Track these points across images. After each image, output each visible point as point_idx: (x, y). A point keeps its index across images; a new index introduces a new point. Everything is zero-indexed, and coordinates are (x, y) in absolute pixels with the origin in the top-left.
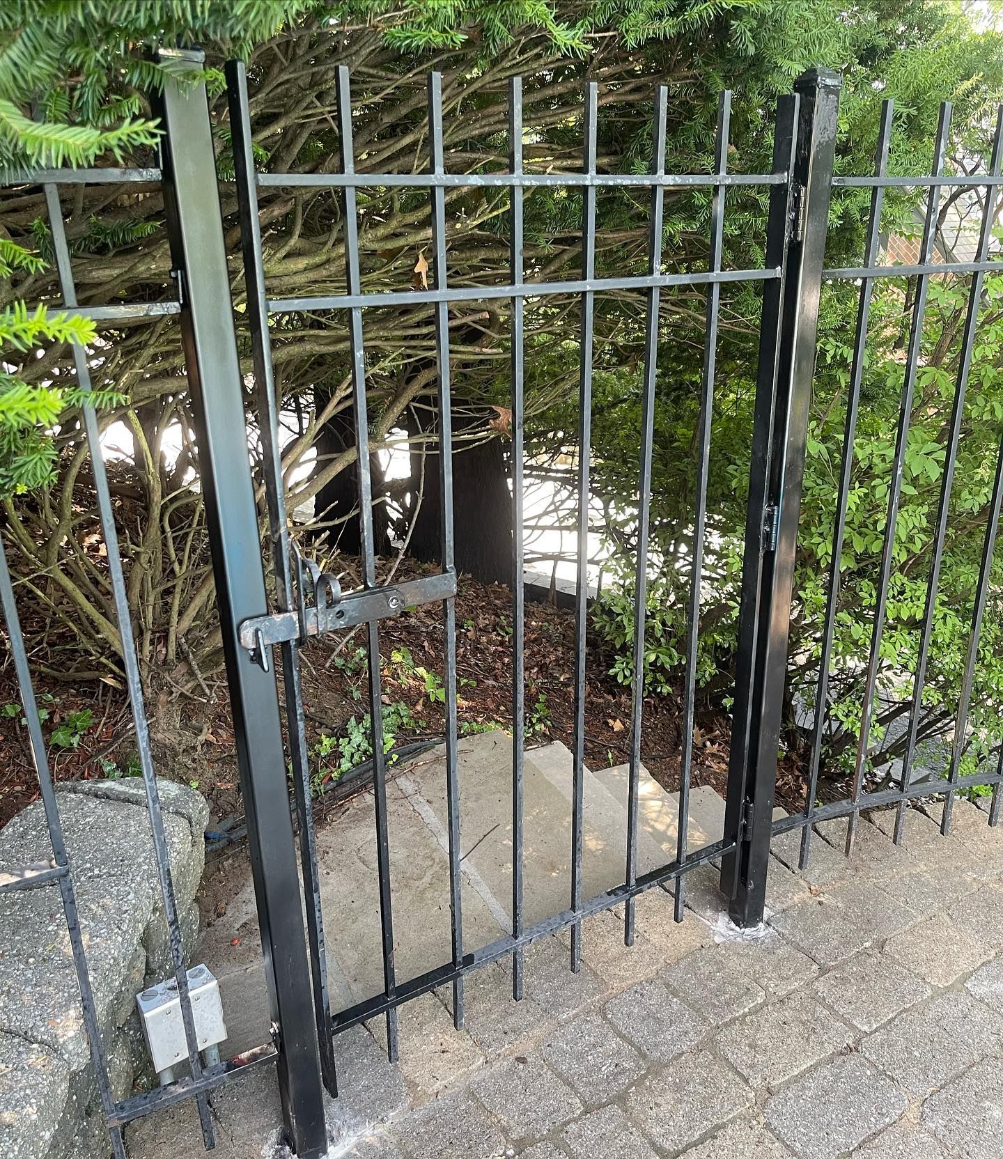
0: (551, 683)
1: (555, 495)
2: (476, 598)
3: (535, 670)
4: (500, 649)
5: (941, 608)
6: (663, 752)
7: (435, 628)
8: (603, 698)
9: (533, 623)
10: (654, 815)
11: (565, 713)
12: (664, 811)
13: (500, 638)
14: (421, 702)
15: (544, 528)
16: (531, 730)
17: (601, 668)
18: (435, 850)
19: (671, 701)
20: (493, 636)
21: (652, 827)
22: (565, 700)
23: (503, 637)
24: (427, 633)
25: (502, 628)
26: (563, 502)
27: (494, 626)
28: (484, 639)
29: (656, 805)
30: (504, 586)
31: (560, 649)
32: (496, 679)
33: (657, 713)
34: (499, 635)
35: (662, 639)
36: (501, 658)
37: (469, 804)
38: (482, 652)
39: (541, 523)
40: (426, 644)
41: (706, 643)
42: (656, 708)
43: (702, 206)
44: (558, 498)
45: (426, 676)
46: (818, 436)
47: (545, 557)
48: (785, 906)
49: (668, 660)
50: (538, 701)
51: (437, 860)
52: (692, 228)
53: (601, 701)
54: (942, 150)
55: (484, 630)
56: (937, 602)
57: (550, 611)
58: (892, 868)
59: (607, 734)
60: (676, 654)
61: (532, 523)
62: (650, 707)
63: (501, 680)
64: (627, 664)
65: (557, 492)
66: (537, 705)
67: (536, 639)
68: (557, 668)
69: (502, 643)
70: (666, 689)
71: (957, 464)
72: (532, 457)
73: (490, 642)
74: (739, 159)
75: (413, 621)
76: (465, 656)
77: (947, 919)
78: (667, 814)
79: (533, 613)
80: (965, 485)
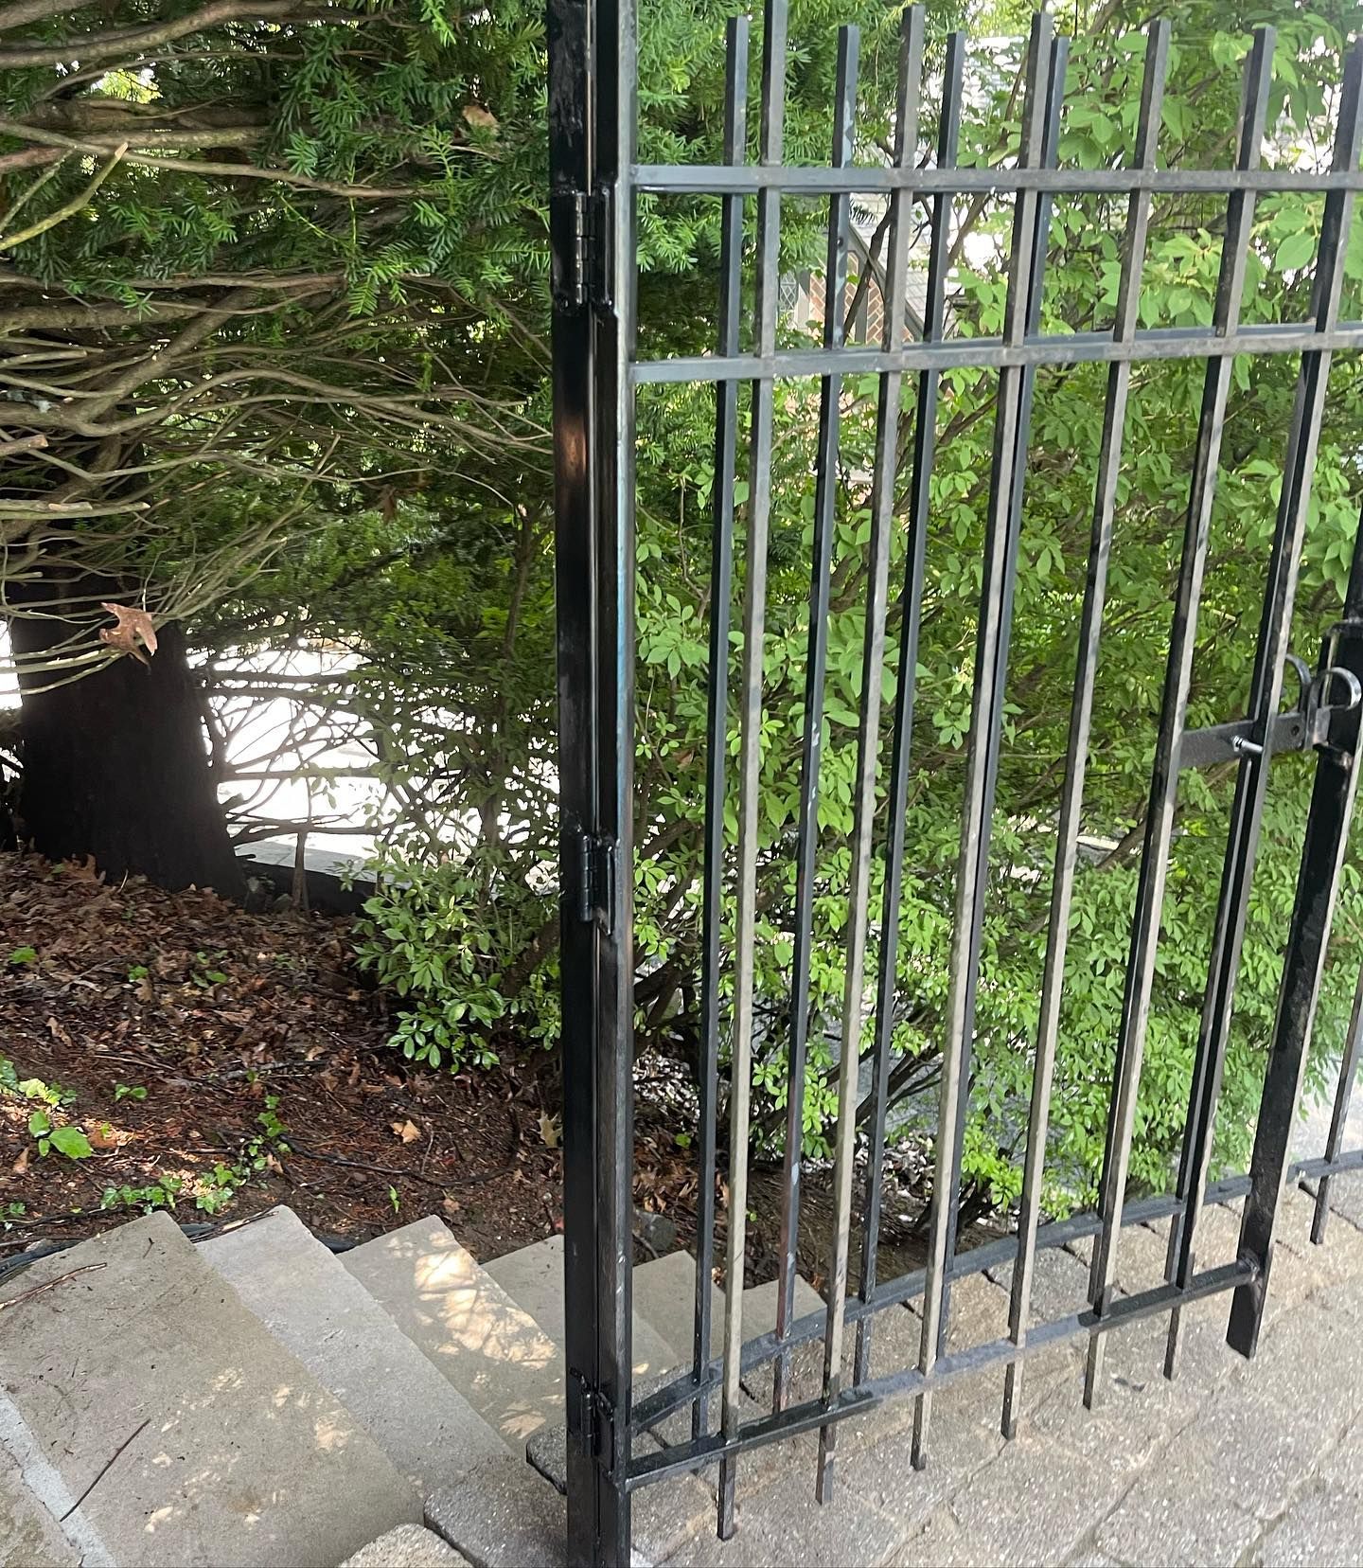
0: (290, 1068)
1: (294, 721)
2: (155, 918)
3: (262, 1046)
4: (197, 1013)
5: (915, 901)
6: (489, 1167)
7: (74, 986)
8: (384, 1082)
9: (261, 956)
10: (459, 1320)
11: (316, 1121)
12: (478, 1307)
13: (197, 993)
14: (24, 1156)
15: (281, 776)
16: (248, 1170)
17: (381, 1028)
18: (18, 1498)
19: (499, 1074)
20: (186, 990)
21: (459, 1344)
22: (317, 1097)
23: (203, 989)
24: (57, 999)
25: (202, 975)
26: (310, 731)
27: (187, 972)
28: (168, 999)
29: (464, 1298)
30: (208, 890)
31: (307, 1000)
32: (188, 1075)
33: (477, 1098)
34: (195, 986)
35: (476, 977)
36: (198, 1032)
37: (93, 1384)
38: (163, 1024)
39: (276, 768)
40: (52, 1023)
41: (547, 975)
42: (475, 1091)
43: (434, 230)
44: (299, 726)
45: (43, 1094)
46: (697, 631)
47: (285, 827)
48: (670, 1546)
49: (487, 1012)
50: (263, 1108)
51: (19, 1523)
52: (423, 271)
53: (381, 1088)
54: (847, 122)
55: (170, 981)
56: (908, 892)
57: (292, 928)
58: (855, 1431)
59: (391, 1150)
60: (499, 1000)
61: (261, 767)
62: (465, 1088)
63: (198, 1074)
64: (420, 1023)
65: (300, 714)
66: (262, 1117)
67: (264, 988)
68: (303, 1036)
69: (200, 1004)
70: (489, 1059)
71: (921, 671)
72: (247, 658)
73: (178, 1003)
74: (498, 139)
75: (30, 980)
76: (129, 1035)
77: (951, 1525)
78: (482, 1313)
79: (261, 936)
80: (938, 703)
